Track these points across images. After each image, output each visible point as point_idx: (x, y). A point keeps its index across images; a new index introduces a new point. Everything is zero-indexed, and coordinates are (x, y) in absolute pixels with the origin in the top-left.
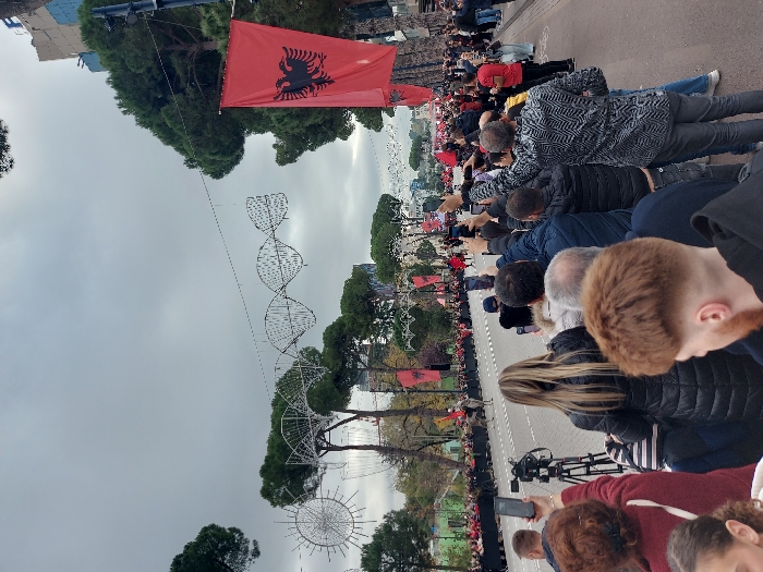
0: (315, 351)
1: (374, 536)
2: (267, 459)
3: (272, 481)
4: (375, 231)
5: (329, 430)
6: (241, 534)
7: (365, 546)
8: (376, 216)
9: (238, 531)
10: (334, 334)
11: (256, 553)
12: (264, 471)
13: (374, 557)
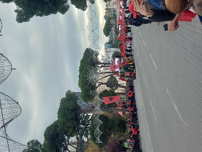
0: (37, 143)
4: (81, 70)
8: (82, 62)
10: (51, 132)
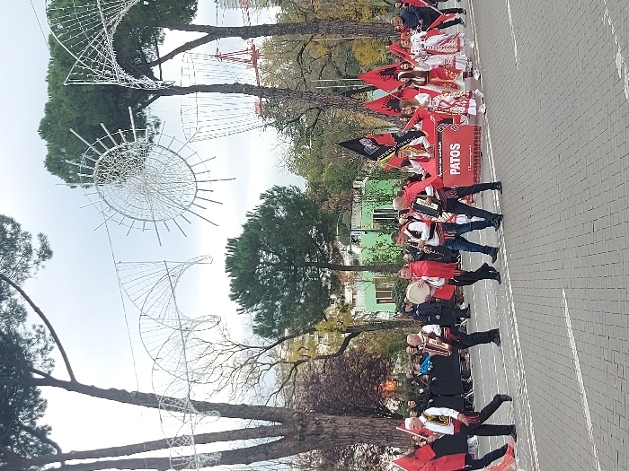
1: (245, 226)
2: (49, 108)
3: (62, 145)
5: (160, 61)
6: (16, 225)
7: (232, 242)
9: (11, 221)
11: (46, 253)
12: (46, 129)
13: (246, 255)
